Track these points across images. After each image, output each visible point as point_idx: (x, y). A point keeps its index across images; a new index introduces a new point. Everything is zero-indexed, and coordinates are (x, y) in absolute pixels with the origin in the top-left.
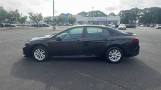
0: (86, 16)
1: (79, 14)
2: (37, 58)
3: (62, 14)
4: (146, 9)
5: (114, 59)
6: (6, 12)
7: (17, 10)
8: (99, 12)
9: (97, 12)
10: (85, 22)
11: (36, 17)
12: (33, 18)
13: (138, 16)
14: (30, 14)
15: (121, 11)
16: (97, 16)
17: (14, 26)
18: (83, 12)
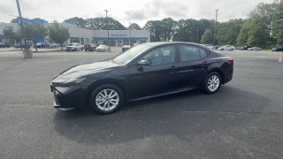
0: (84, 27)
4: (181, 21)
13: (173, 31)
15: (148, 22)
16: (107, 28)
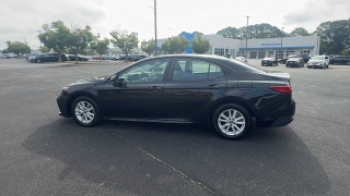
0: (235, 38)
1: (220, 32)
2: (80, 118)
3: (184, 33)
5: (231, 130)
6: (68, 32)
7: (88, 27)
8: (268, 26)
9: (262, 27)
10: (233, 51)
11: (125, 40)
12: (120, 43)
14: (114, 35)
15: (322, 25)
17: (86, 60)
18: (229, 29)
